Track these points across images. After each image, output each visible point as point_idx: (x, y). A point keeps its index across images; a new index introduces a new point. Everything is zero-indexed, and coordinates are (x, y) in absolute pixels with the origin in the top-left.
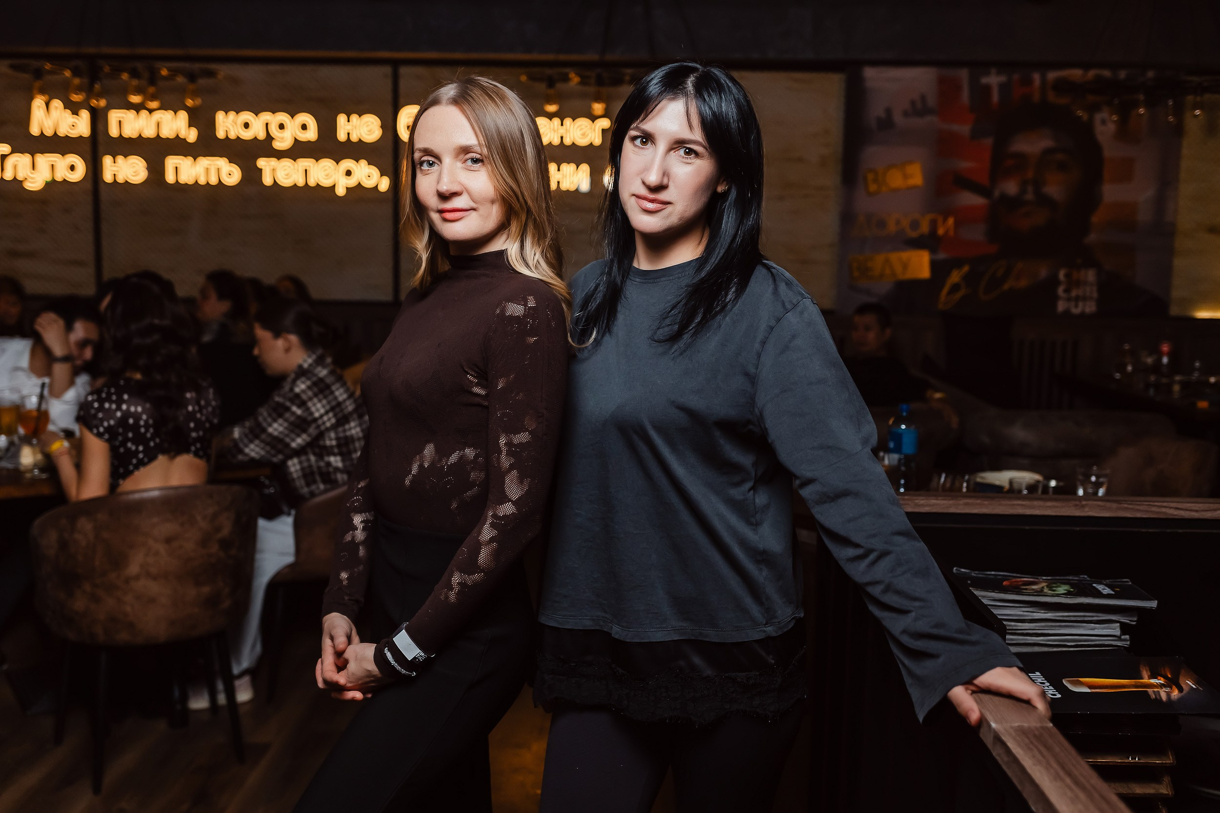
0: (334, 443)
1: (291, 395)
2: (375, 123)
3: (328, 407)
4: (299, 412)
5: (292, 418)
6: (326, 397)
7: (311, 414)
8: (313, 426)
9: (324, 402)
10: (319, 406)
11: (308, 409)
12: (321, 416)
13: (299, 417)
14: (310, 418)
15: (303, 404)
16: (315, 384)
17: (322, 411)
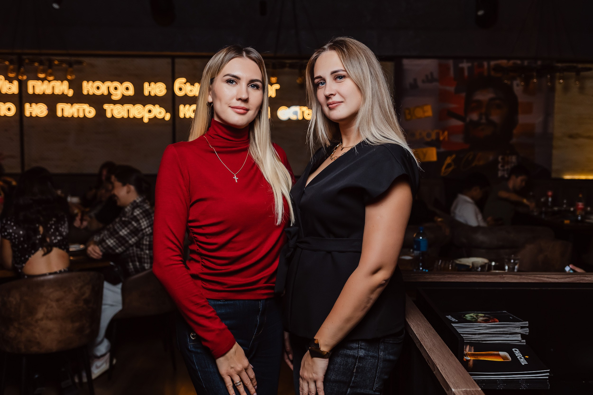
1: (132, 217)
2: (163, 87)
4: (136, 225)
5: (132, 228)
6: (148, 219)
7: (141, 226)
8: (141, 233)
9: (148, 221)
10: (145, 223)
11: (140, 224)
12: (145, 228)
13: (135, 227)
14: (140, 229)
15: (137, 221)
16: (144, 211)
17: (146, 226)
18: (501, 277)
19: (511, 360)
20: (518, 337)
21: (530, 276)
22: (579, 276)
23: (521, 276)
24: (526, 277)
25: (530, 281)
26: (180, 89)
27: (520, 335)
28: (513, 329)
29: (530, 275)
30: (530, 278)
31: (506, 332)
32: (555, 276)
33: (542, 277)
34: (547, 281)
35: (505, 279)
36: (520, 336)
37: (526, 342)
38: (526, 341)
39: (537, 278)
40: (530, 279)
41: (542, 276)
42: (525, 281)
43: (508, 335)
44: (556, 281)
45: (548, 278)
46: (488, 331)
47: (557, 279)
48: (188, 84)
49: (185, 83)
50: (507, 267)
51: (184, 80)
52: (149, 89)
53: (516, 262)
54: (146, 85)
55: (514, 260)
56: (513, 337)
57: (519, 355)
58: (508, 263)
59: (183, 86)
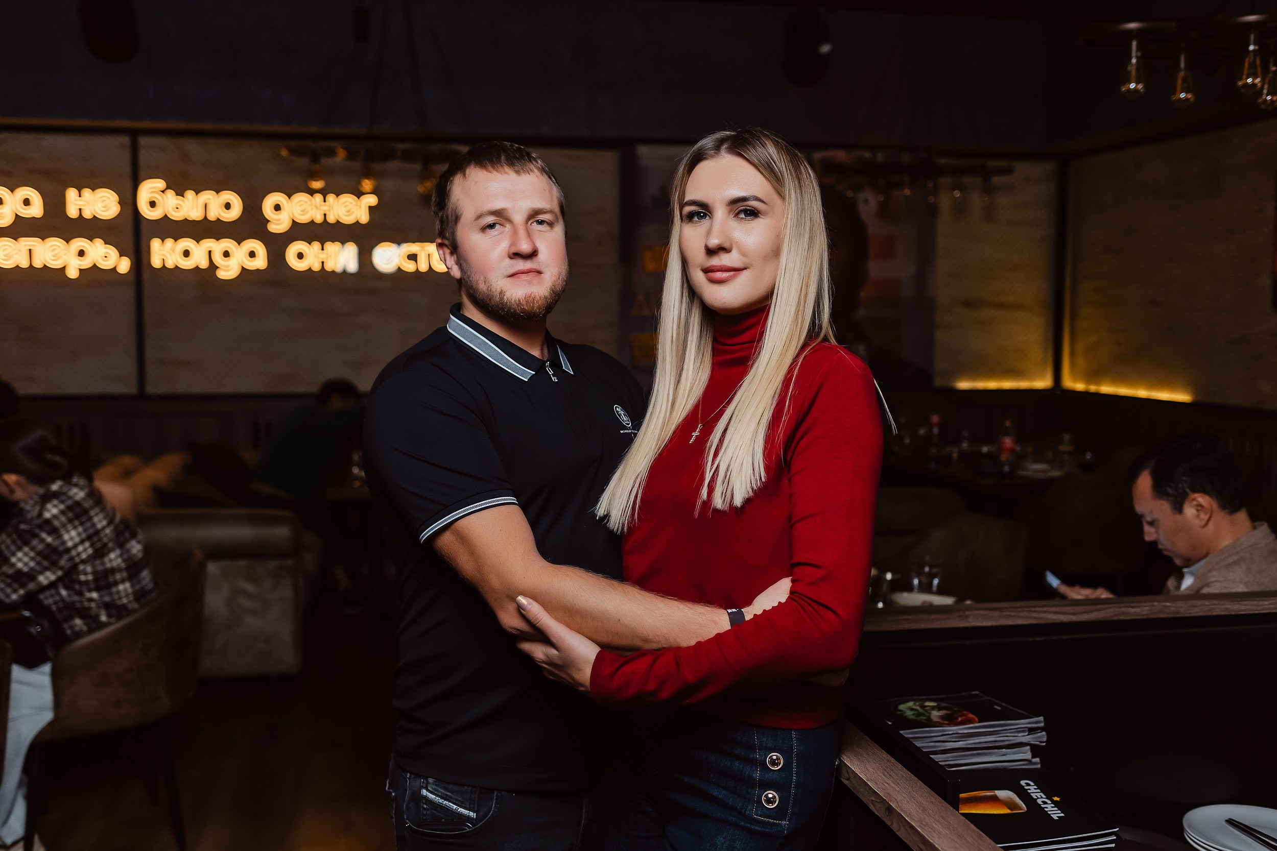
0: (90, 577)
1: (39, 521)
2: (112, 198)
3: (84, 536)
4: (49, 539)
5: (41, 547)
6: (82, 524)
7: (64, 543)
8: (66, 557)
9: (80, 529)
10: (73, 533)
11: (60, 536)
12: (75, 546)
13: (49, 546)
14: (61, 548)
15: (54, 531)
16: (69, 508)
17: (77, 540)
18: (960, 616)
19: (1026, 809)
20: (1024, 752)
21: (1020, 612)
22: (1117, 605)
23: (1002, 612)
24: (1012, 614)
25: (1020, 622)
26: (153, 204)
27: (1028, 747)
28: (1013, 735)
29: (1020, 609)
30: (1020, 614)
31: (1001, 744)
32: (1070, 608)
33: (1045, 612)
34: (1055, 620)
35: (970, 620)
36: (1030, 751)
37: (1042, 762)
38: (1041, 760)
39: (1034, 615)
40: (1020, 617)
41: (1045, 609)
42: (1010, 622)
43: (1004, 750)
44: (1073, 618)
45: (1056, 613)
46: (963, 745)
47: (1074, 614)
48: (170, 193)
49: (163, 192)
50: (916, 582)
51: (160, 184)
52: (80, 203)
53: (934, 570)
54: (71, 194)
55: (931, 567)
56: (1014, 753)
57: (1038, 795)
58: (920, 574)
59: (158, 197)
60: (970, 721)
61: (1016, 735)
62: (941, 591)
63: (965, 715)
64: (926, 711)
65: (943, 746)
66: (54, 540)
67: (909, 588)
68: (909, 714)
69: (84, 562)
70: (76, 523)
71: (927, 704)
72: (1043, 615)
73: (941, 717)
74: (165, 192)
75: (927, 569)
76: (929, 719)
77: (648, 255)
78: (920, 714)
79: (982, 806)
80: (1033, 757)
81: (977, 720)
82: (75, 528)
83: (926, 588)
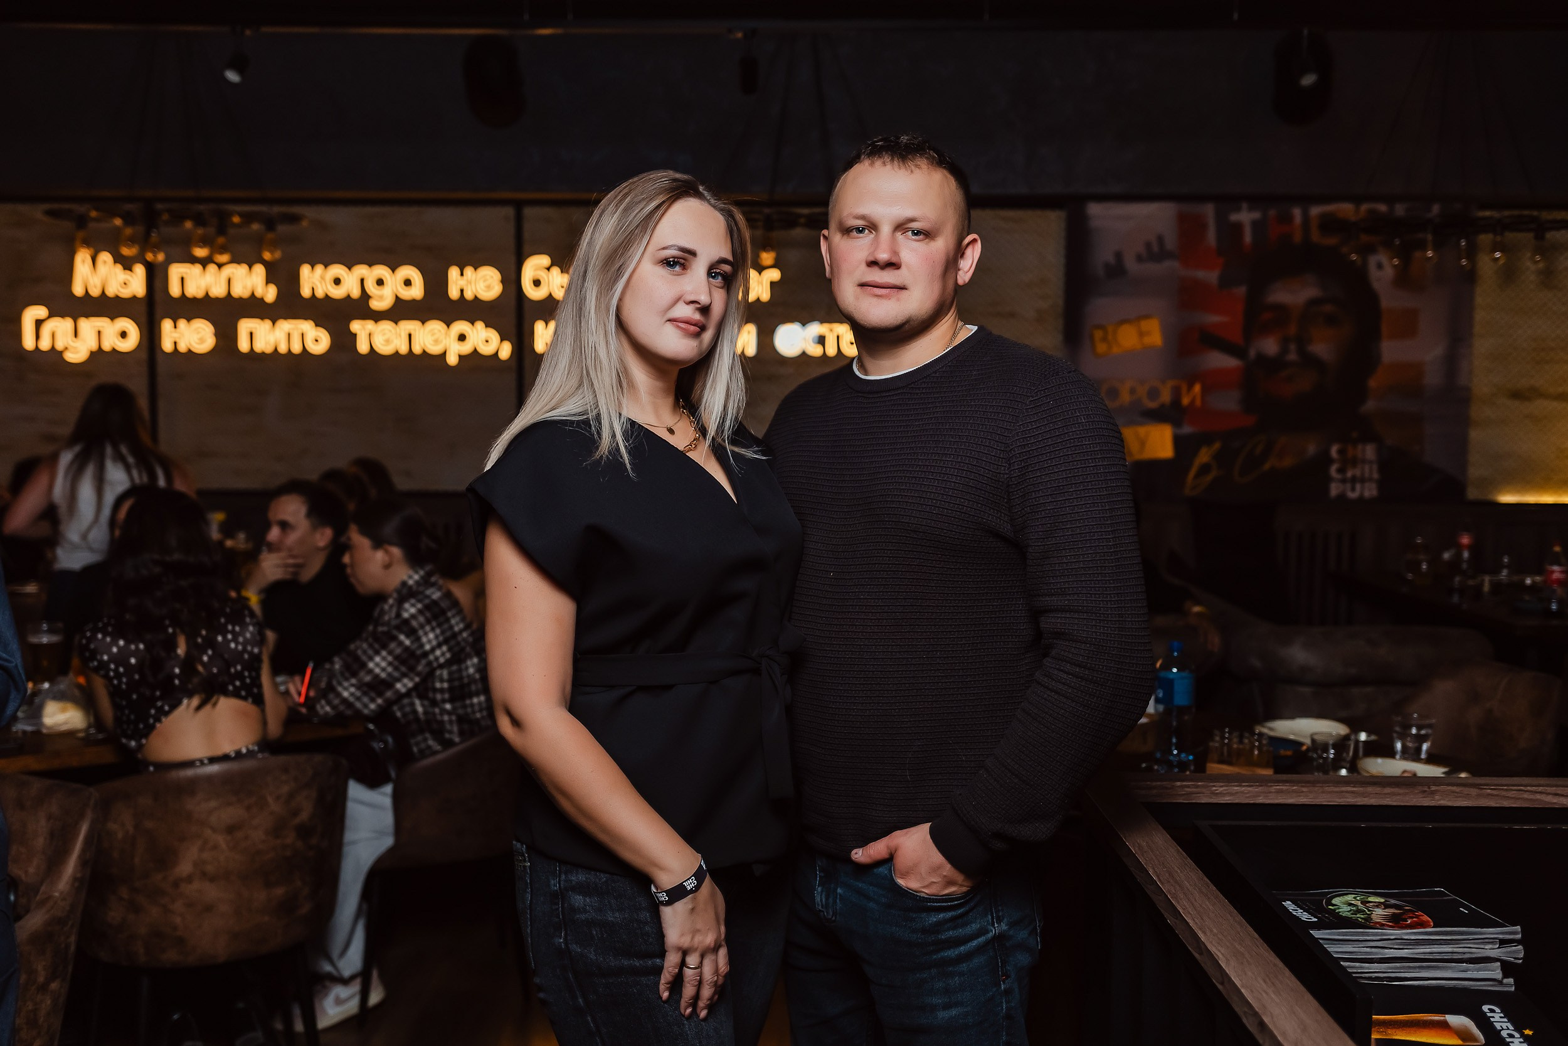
0: (446, 686)
1: (397, 622)
2: (494, 277)
3: (441, 638)
4: (407, 642)
5: (398, 651)
6: (439, 625)
7: (422, 646)
8: (424, 662)
9: (438, 631)
10: (431, 636)
11: (418, 639)
12: (433, 650)
13: (407, 649)
14: (419, 652)
15: (412, 633)
16: (427, 607)
17: (434, 643)
18: (1424, 792)
19: (1483, 1042)
20: (1492, 969)
23: (1481, 789)
25: (1506, 804)
26: (537, 283)
27: (1499, 964)
28: (1478, 946)
31: (1459, 956)
33: (1541, 793)
35: (1439, 797)
36: (1500, 968)
42: (1492, 803)
43: (1465, 964)
46: (1407, 953)
48: (556, 271)
49: (548, 269)
50: (1399, 746)
51: (545, 260)
52: (462, 282)
53: (1423, 732)
54: (453, 272)
55: (1419, 728)
56: (1479, 970)
57: (1504, 1026)
58: (1403, 737)
59: (542, 275)
60: (1423, 925)
61: (1482, 946)
62: (1432, 760)
63: (1417, 917)
64: (1367, 908)
65: (1382, 954)
66: (412, 642)
67: (1390, 753)
68: (1344, 910)
69: (441, 666)
70: (434, 624)
71: (1371, 899)
72: (1538, 796)
73: (1386, 917)
74: (551, 270)
75: (1414, 731)
76: (1368, 918)
77: (1098, 334)
78: (1359, 911)
79: (1426, 1032)
80: (1505, 976)
81: (1432, 924)
82: (433, 629)
83: (1412, 754)
